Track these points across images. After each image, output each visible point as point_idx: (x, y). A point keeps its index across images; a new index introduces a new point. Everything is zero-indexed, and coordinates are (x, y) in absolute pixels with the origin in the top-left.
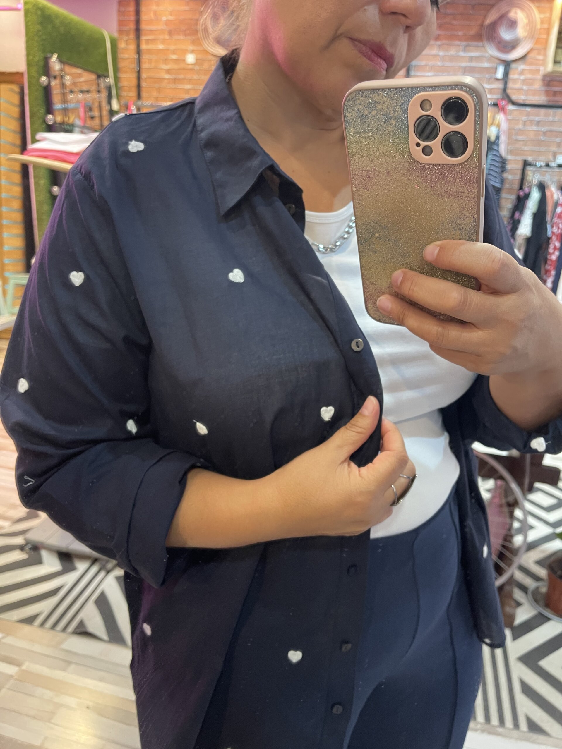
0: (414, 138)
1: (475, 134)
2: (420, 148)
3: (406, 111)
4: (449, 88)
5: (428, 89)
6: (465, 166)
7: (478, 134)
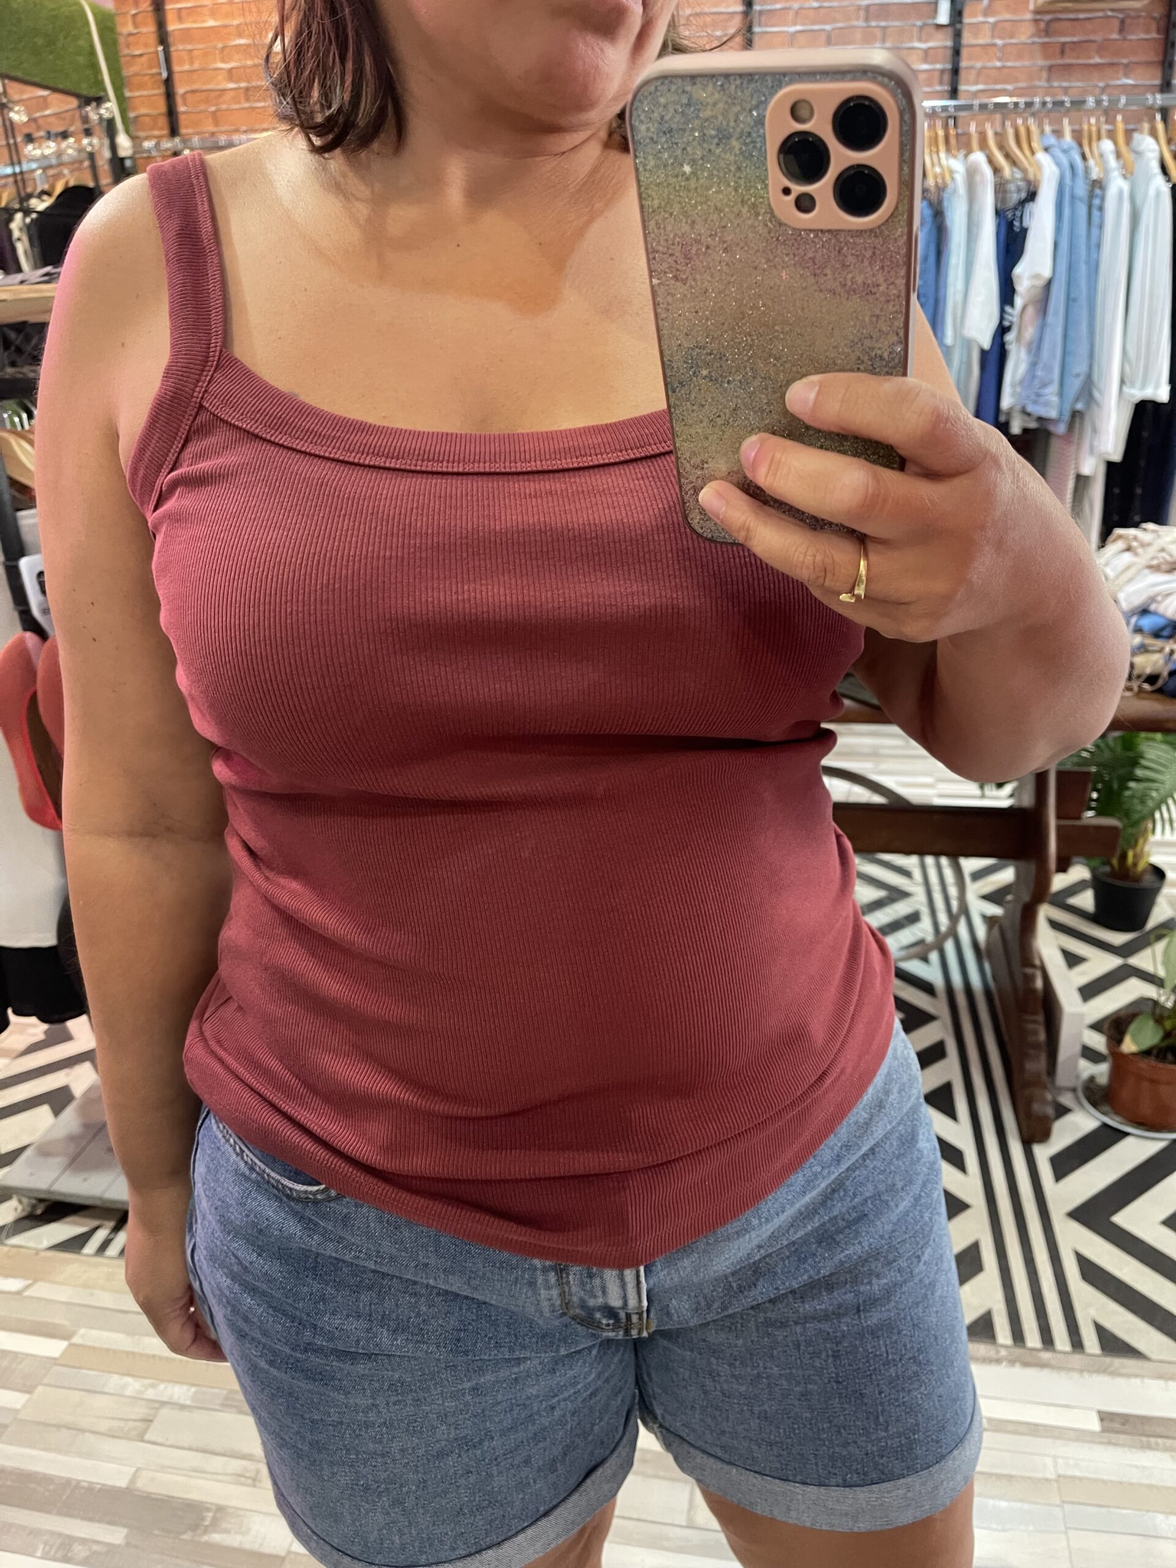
0: (777, 178)
1: (901, 169)
2: (791, 199)
3: (760, 122)
4: (849, 78)
5: (806, 77)
6: (881, 234)
7: (906, 170)
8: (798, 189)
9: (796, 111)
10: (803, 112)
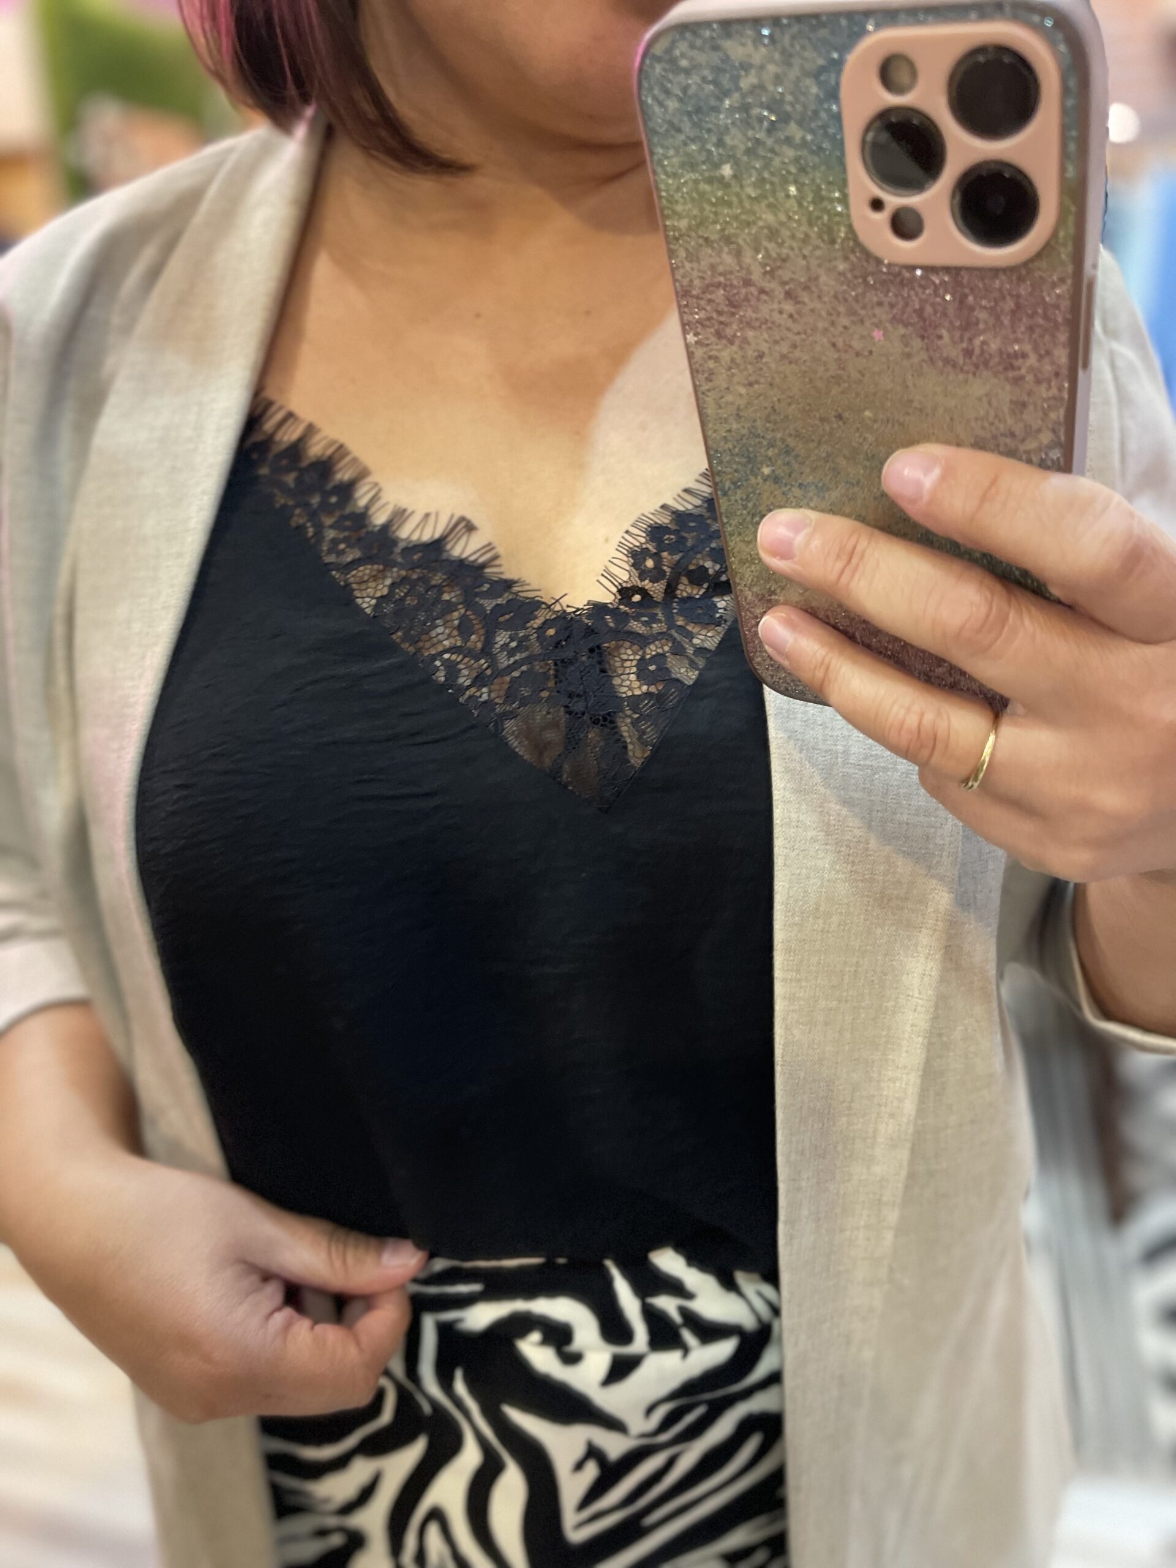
0: (862, 183)
1: (1063, 170)
2: (882, 218)
3: (833, 94)
4: (973, 15)
5: (902, 16)
6: (1029, 271)
7: (1071, 172)
8: (894, 201)
9: (890, 72)
10: (901, 76)
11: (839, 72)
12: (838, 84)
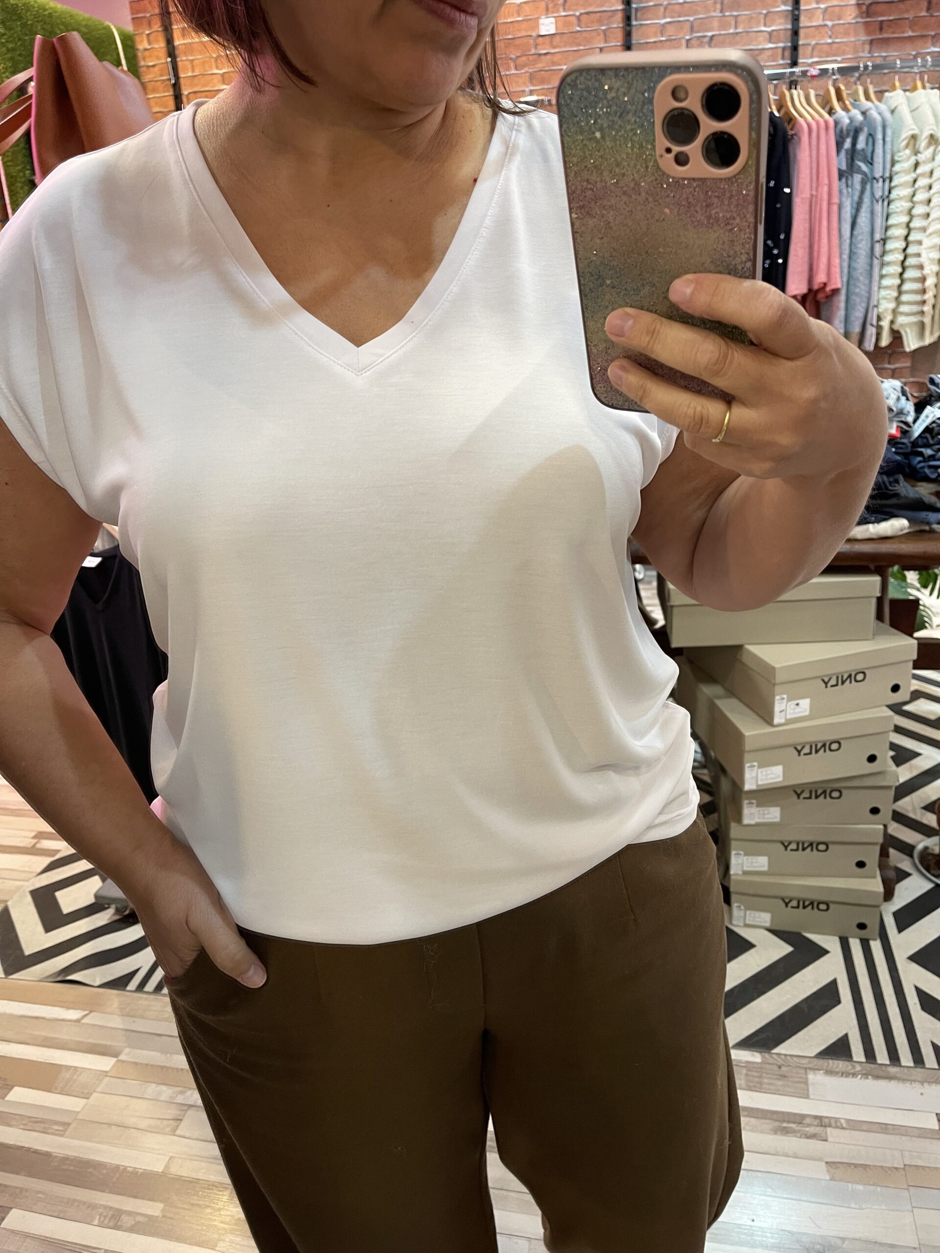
0: (662, 141)
1: (750, 134)
2: (671, 156)
3: (650, 101)
4: (713, 69)
5: (683, 69)
6: (736, 181)
7: (754, 135)
8: (676, 149)
9: (676, 93)
10: (682, 95)
11: (654, 92)
12: (653, 98)
